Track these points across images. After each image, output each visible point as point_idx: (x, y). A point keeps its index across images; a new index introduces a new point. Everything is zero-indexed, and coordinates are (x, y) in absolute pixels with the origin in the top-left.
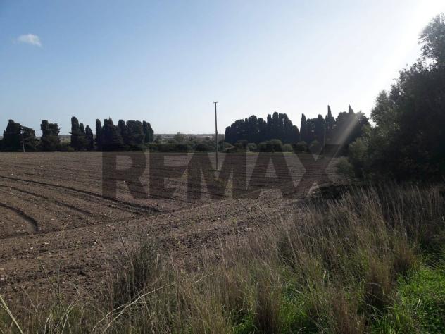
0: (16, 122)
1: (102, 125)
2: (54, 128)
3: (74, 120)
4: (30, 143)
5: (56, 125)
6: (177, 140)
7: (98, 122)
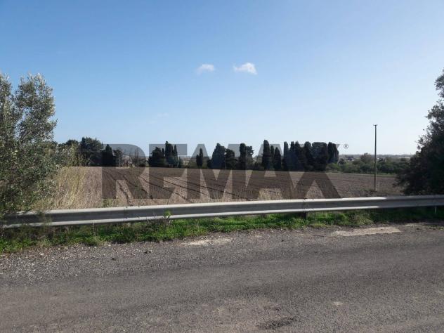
0: (222, 145)
1: (289, 147)
2: (250, 149)
3: (266, 143)
4: (230, 163)
5: (251, 147)
6: (363, 161)
7: (286, 144)
